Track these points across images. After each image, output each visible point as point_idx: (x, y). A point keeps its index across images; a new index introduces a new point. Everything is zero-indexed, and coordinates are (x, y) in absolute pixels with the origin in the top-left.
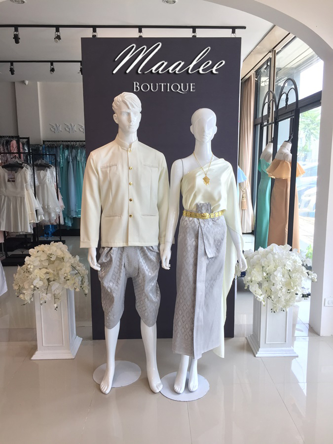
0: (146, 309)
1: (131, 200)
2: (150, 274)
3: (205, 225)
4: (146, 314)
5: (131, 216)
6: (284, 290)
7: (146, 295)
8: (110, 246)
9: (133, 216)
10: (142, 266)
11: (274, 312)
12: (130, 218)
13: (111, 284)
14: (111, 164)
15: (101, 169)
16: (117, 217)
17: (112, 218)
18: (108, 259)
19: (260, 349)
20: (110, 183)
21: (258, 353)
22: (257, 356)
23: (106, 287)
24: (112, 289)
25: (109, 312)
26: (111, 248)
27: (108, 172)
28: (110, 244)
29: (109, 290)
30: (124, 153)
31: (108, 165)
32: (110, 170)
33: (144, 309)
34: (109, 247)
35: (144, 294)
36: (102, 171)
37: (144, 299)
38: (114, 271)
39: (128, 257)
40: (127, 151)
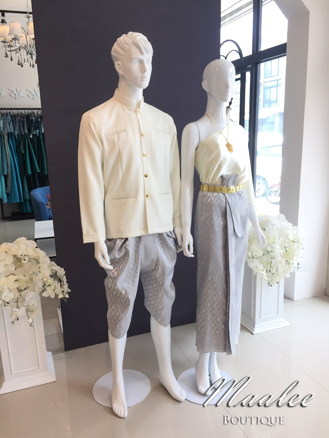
0: (163, 308)
1: (146, 176)
2: (170, 266)
3: (231, 200)
4: (163, 313)
5: (147, 196)
6: (284, 262)
7: (165, 291)
8: (125, 237)
9: (151, 197)
10: (162, 256)
11: (271, 286)
12: (146, 199)
13: (126, 285)
14: (118, 130)
15: (105, 136)
16: (131, 199)
17: (123, 200)
18: (122, 254)
19: (256, 326)
20: (119, 155)
21: (255, 329)
22: (254, 333)
23: (120, 289)
24: (127, 289)
25: (122, 318)
26: (127, 239)
27: (116, 140)
28: (124, 234)
29: (124, 292)
30: (133, 114)
31: (115, 130)
32: (118, 138)
33: (161, 307)
34: (123, 239)
35: (162, 290)
36: (107, 140)
37: (163, 296)
38: (129, 267)
39: (145, 247)
40: (136, 112)
